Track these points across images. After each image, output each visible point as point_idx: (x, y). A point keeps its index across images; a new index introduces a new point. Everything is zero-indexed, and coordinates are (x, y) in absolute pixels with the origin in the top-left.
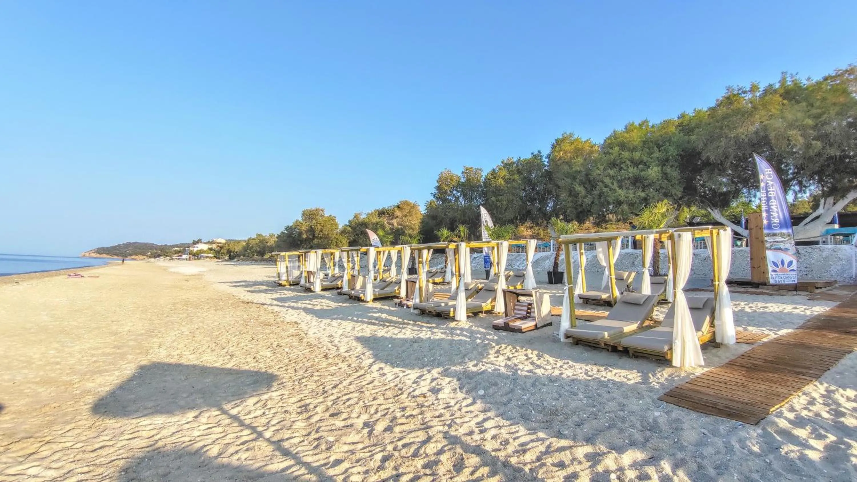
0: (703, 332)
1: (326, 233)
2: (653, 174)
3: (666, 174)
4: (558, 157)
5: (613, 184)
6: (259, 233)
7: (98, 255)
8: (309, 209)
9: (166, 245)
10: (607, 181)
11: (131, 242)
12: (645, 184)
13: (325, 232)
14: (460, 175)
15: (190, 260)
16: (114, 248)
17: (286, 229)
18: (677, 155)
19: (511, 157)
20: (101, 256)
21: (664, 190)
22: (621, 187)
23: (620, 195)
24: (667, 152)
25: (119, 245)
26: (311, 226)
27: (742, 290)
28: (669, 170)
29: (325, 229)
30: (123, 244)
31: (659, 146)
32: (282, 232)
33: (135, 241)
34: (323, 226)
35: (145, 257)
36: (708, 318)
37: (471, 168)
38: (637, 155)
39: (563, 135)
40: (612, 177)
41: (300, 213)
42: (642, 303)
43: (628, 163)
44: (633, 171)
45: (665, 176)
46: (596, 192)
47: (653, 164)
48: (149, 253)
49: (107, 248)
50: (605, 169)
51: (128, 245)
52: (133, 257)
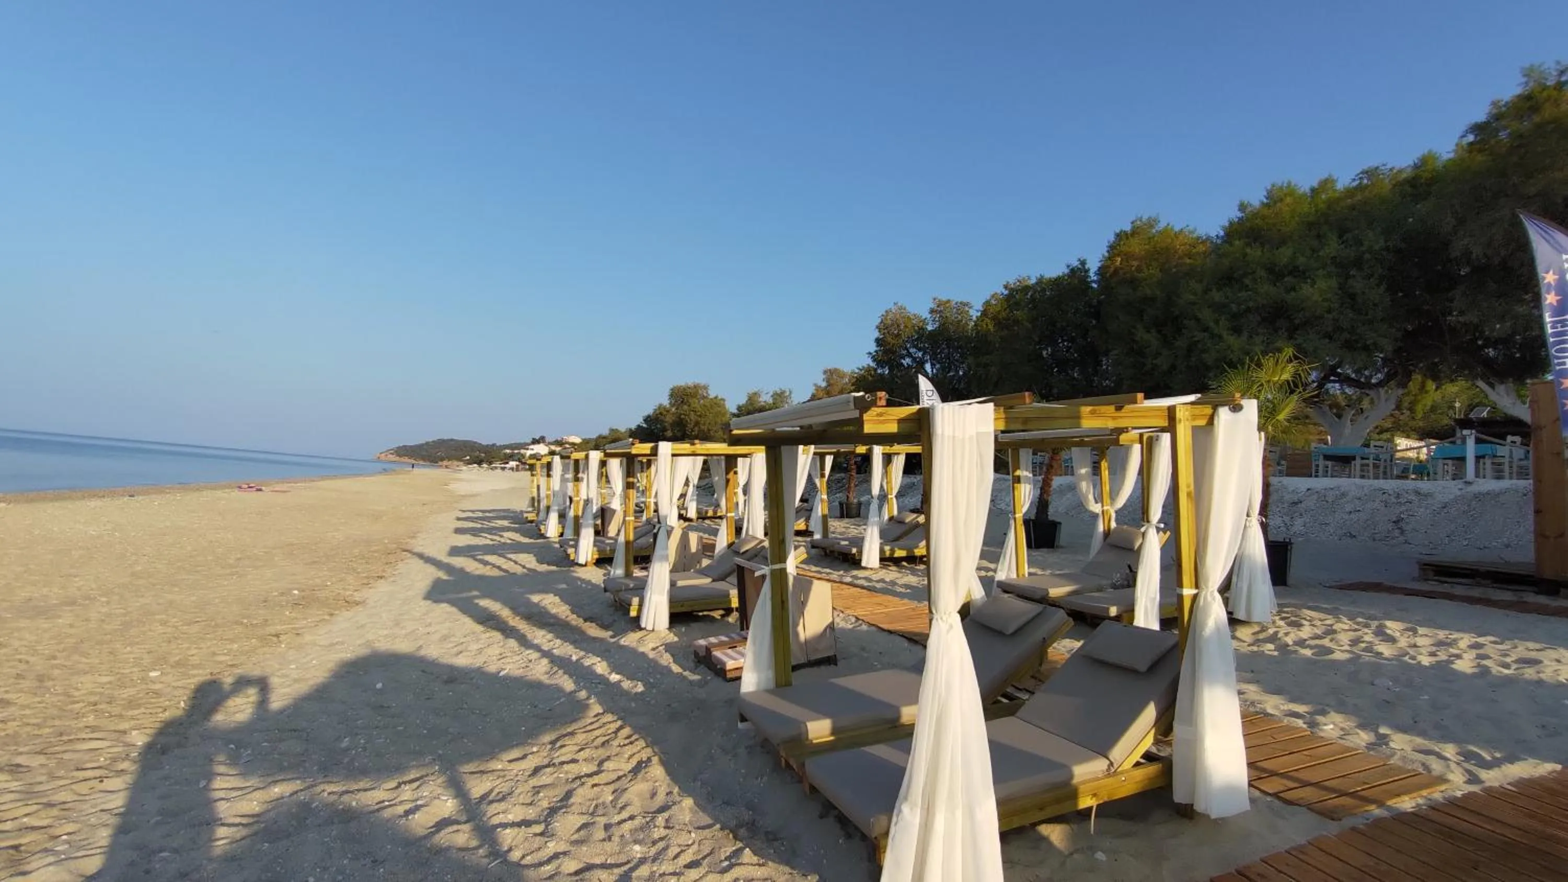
0: (1111, 764)
1: (705, 428)
2: (1316, 297)
3: (1353, 297)
4: (1112, 269)
5: (1217, 322)
6: (614, 428)
7: (397, 458)
8: (683, 384)
9: (494, 445)
10: (1206, 315)
11: (445, 438)
12: (1297, 322)
13: (702, 427)
14: (925, 315)
15: (517, 470)
16: (420, 447)
17: (645, 420)
18: (1387, 249)
19: (1025, 275)
20: (402, 459)
21: (1346, 335)
22: (1237, 330)
23: (1229, 347)
24: (1360, 243)
25: (427, 443)
26: (681, 414)
27: (1507, 596)
28: (1357, 284)
29: (702, 421)
30: (433, 442)
31: (1342, 232)
32: (639, 426)
33: (450, 438)
34: (700, 416)
35: (462, 463)
36: (1150, 713)
37: (948, 301)
38: (1284, 255)
39: (1132, 223)
40: (1219, 308)
41: (667, 393)
42: (1011, 631)
43: (1262, 273)
44: (1267, 291)
45: (1350, 298)
46: (1181, 343)
47: (1320, 272)
48: (468, 458)
49: (411, 447)
50: (1207, 291)
51: (441, 443)
52: (445, 463)
